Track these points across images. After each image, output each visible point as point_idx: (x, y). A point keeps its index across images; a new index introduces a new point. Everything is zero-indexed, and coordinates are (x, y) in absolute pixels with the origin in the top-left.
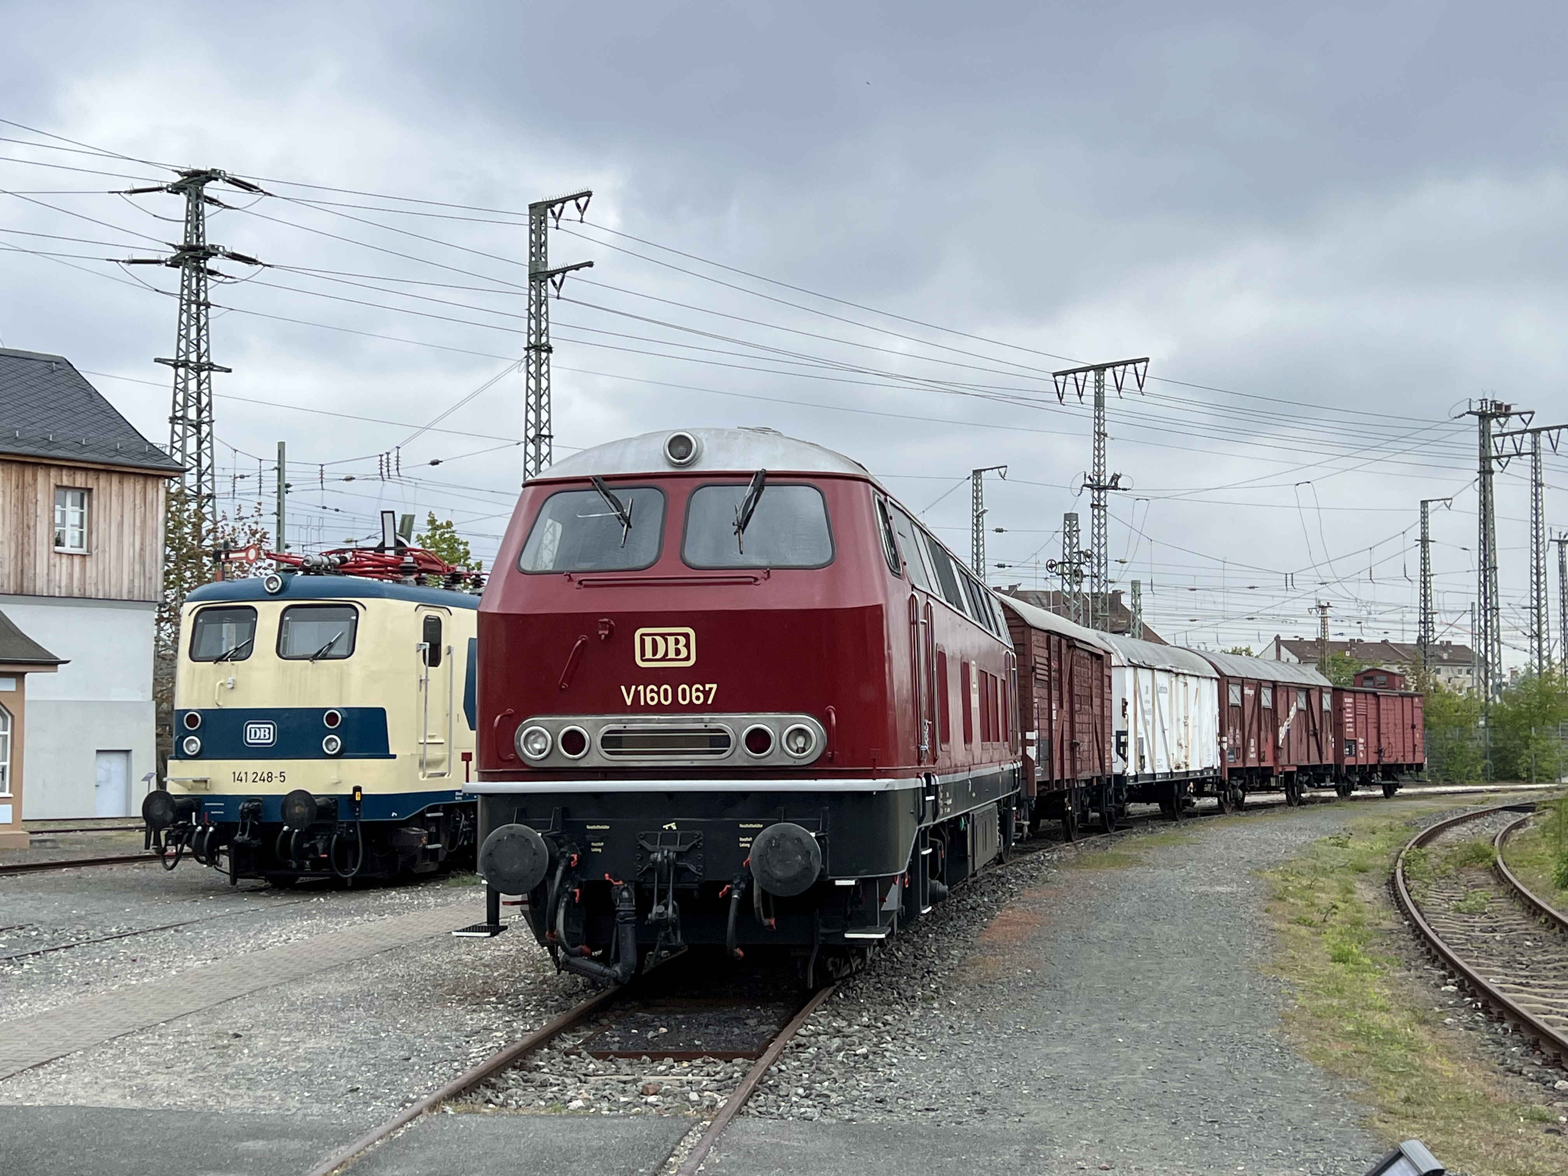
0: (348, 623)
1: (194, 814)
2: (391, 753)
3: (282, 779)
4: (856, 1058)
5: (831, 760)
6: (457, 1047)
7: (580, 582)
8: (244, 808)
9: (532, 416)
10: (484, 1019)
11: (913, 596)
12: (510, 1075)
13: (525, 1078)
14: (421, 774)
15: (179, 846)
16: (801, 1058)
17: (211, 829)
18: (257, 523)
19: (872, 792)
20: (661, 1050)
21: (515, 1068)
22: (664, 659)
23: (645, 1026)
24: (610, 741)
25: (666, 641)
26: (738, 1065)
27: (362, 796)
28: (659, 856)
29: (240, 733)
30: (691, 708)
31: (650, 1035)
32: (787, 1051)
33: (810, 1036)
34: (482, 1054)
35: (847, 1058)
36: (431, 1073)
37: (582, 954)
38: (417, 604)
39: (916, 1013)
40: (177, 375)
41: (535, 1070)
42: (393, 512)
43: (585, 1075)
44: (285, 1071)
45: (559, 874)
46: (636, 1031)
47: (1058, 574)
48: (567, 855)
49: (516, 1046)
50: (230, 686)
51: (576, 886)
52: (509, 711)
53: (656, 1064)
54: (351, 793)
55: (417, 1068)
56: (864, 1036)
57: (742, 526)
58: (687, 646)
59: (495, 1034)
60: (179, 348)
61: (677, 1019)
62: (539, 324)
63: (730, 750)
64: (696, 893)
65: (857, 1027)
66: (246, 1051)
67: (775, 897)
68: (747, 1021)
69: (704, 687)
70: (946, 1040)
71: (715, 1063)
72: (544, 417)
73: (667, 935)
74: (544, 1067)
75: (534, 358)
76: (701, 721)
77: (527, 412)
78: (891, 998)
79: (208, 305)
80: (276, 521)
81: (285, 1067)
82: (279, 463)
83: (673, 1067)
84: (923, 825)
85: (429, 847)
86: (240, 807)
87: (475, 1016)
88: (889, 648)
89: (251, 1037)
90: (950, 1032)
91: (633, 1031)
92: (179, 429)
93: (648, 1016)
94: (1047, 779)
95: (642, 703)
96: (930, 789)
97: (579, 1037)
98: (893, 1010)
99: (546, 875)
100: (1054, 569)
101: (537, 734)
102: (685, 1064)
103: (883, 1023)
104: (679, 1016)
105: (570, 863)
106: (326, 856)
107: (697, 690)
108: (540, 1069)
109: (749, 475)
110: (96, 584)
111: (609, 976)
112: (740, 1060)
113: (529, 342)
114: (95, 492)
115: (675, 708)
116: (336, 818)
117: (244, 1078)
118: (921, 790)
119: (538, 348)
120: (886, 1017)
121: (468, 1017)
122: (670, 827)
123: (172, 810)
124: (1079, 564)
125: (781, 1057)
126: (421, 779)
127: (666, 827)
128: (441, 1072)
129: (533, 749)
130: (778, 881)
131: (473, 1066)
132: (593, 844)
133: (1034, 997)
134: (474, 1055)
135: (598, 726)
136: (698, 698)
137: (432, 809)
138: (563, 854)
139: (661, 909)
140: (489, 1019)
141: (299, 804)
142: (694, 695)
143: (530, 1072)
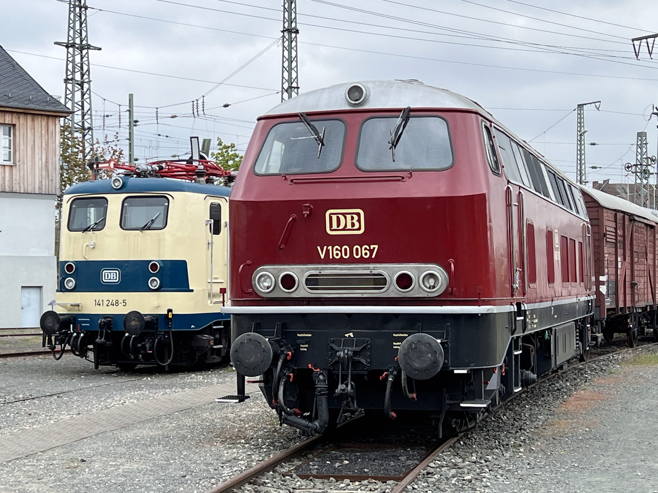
0: (163, 207)
1: (71, 325)
2: (190, 289)
3: (124, 304)
4: (464, 482)
5: (451, 294)
6: (215, 470)
7: (292, 181)
8: (101, 322)
9: (286, 75)
10: (235, 453)
11: (508, 188)
12: (246, 487)
13: (256, 489)
14: (209, 302)
15: (63, 345)
16: (429, 481)
17: (82, 335)
18: (116, 145)
19: (478, 314)
20: (343, 474)
21: (250, 483)
22: (344, 229)
23: (335, 459)
24: (311, 281)
25: (345, 218)
26: (389, 485)
27: (173, 315)
28: (342, 353)
29: (99, 275)
30: (362, 260)
31: (337, 465)
32: (420, 476)
33: (437, 468)
34: (230, 474)
35: (458, 482)
36: (197, 485)
37: (296, 414)
38: (206, 195)
39: (507, 455)
40: (68, 52)
41: (263, 485)
42: (197, 138)
43: (293, 488)
44: (109, 482)
45: (280, 364)
46: (329, 462)
47: (633, 173)
48: (285, 352)
49: (252, 470)
50: (92, 247)
51: (291, 371)
52: (249, 262)
53: (339, 483)
54: (166, 313)
55: (189, 482)
56: (471, 468)
57: (394, 144)
58: (359, 221)
59: (240, 462)
60: (69, 35)
61: (357, 455)
62: (290, 15)
63: (386, 287)
64: (366, 377)
65: (468, 463)
66: (87, 470)
67: (417, 381)
68: (400, 458)
69: (370, 247)
70: (524, 472)
71: (375, 483)
72: (294, 75)
73: (348, 402)
74: (269, 483)
75: (287, 37)
76: (368, 268)
77: (283, 72)
78: (494, 445)
79: (86, 8)
80: (128, 144)
81: (109, 480)
82: (130, 107)
83: (349, 485)
84: (515, 336)
85: (215, 347)
86: (99, 322)
87: (230, 451)
88: (490, 221)
89: (92, 461)
90: (528, 467)
91: (327, 462)
92: (70, 86)
93: (338, 453)
94: (614, 306)
95: (331, 257)
96: (520, 312)
97: (293, 465)
98: (493, 453)
99: (271, 364)
100: (630, 169)
101: (266, 277)
102: (357, 483)
103: (485, 460)
104: (357, 454)
105: (286, 358)
106: (151, 352)
107: (366, 249)
108: (266, 484)
109: (399, 111)
110: (19, 184)
111: (312, 428)
112: (392, 482)
113: (284, 27)
114: (17, 126)
115: (352, 260)
116: (157, 328)
117: (83, 486)
118: (513, 313)
119: (289, 31)
120: (487, 457)
121: (225, 452)
122: (349, 336)
123: (58, 323)
124: (647, 166)
125: (416, 480)
126: (210, 305)
127: (347, 335)
128: (203, 484)
129: (264, 286)
130: (416, 370)
131: (224, 481)
132: (301, 346)
133: (587, 446)
134: (225, 475)
135: (303, 271)
136: (366, 254)
137: (216, 324)
138: (282, 352)
139: (344, 386)
140: (238, 453)
141: (134, 320)
142: (364, 252)
143: (259, 486)
